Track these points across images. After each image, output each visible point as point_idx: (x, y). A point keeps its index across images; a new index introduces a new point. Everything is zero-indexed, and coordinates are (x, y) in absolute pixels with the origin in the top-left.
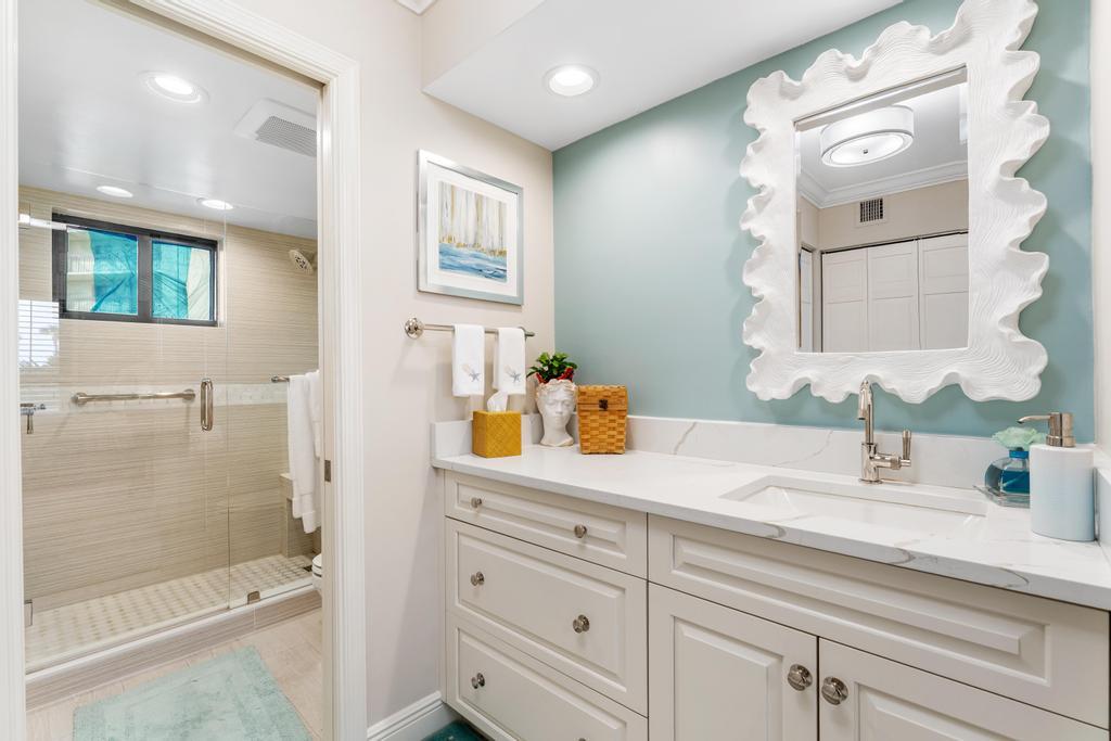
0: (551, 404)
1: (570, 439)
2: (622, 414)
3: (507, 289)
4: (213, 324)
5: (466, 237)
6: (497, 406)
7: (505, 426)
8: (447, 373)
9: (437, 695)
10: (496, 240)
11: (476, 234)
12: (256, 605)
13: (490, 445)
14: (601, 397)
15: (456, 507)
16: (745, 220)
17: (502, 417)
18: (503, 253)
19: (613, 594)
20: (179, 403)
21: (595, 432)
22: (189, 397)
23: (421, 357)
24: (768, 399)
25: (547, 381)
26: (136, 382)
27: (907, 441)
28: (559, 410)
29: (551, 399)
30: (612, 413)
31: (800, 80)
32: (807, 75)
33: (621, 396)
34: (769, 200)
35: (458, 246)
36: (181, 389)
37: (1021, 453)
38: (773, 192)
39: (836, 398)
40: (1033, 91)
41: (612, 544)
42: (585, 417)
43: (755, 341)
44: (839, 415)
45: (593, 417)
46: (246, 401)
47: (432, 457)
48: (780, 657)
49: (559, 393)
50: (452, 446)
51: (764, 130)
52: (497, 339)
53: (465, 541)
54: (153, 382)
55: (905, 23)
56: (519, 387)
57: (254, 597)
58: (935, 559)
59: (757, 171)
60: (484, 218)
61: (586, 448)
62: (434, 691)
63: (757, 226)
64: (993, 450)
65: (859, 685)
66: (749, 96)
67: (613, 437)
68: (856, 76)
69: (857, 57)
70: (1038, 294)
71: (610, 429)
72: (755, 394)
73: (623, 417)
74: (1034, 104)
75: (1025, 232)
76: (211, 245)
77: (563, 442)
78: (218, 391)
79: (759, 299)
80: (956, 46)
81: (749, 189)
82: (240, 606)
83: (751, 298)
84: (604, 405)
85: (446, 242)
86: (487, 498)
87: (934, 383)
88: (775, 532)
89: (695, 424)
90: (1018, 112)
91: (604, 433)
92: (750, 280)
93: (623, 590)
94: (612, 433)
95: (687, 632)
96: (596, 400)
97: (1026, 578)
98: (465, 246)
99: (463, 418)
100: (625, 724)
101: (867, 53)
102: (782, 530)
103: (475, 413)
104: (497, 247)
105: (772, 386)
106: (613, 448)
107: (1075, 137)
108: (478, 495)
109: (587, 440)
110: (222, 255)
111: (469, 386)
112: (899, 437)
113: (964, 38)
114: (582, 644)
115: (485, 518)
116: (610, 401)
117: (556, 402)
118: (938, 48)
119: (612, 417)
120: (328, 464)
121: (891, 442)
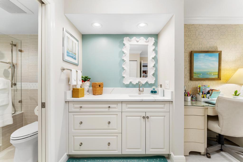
0: (86, 86)
1: (89, 93)
2: (102, 87)
3: (76, 62)
5: (71, 50)
7: (82, 91)
8: (69, 80)
9: (66, 154)
10: (75, 52)
14: (99, 85)
15: (73, 109)
16: (123, 57)
17: (81, 89)
18: (76, 54)
19: (115, 116)
24: (126, 84)
25: (85, 82)
27: (143, 89)
29: (86, 85)
31: (131, 39)
32: (132, 39)
33: (102, 84)
34: (126, 55)
35: (69, 51)
37: (154, 89)
39: (135, 84)
40: (154, 50)
41: (115, 108)
42: (96, 88)
44: (134, 86)
45: (98, 88)
47: (65, 99)
48: (141, 116)
49: (87, 83)
51: (126, 45)
52: (77, 73)
53: (75, 116)
55: (143, 37)
59: (124, 50)
60: (73, 46)
62: (65, 153)
63: (125, 58)
64: (151, 89)
68: (137, 42)
69: (138, 39)
70: (154, 72)
72: (124, 83)
73: (103, 88)
74: (154, 52)
75: (153, 65)
77: (88, 94)
79: (125, 69)
80: (147, 42)
81: (123, 53)
83: (123, 69)
84: (100, 86)
85: (68, 50)
86: (84, 106)
87: (146, 82)
88: (142, 100)
89: (114, 89)
90: (153, 52)
91: (99, 91)
92: (123, 66)
93: (117, 115)
94: (101, 91)
95: (128, 117)
96: (98, 85)
98: (70, 51)
99: (70, 90)
100: (117, 136)
101: (139, 39)
103: (73, 89)
105: (127, 82)
107: (156, 56)
112: (142, 88)
113: (148, 42)
116: (101, 85)
118: (146, 42)
119: (101, 88)
120: (43, 103)
121: (141, 89)
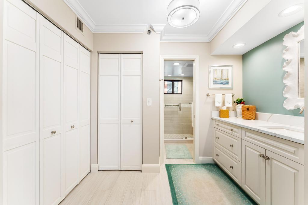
3: (229, 86)
4: (182, 94)
5: (219, 78)
6: (224, 108)
7: (225, 112)
11: (221, 77)
12: (186, 139)
13: (222, 115)
15: (215, 125)
16: (283, 68)
17: (225, 111)
18: (228, 79)
19: (237, 141)
20: (177, 107)
21: (245, 115)
22: (178, 106)
23: (209, 100)
24: (288, 109)
25: (237, 104)
26: (171, 103)
28: (240, 110)
29: (238, 108)
30: (250, 111)
32: (298, 32)
34: (291, 62)
35: (217, 80)
36: (177, 105)
38: (291, 60)
41: (236, 132)
42: (243, 112)
43: (286, 96)
45: (245, 112)
46: (186, 107)
47: (211, 117)
48: (260, 153)
49: (240, 106)
50: (215, 115)
51: (288, 46)
52: (225, 96)
53: (216, 131)
54: (174, 103)
56: (230, 105)
57: (186, 138)
58: (279, 135)
59: (287, 56)
60: (223, 73)
61: (244, 118)
63: (287, 69)
65: (272, 158)
66: (284, 39)
67: (250, 116)
71: (249, 114)
72: (285, 108)
76: (181, 81)
77: (241, 117)
78: (182, 105)
79: (287, 86)
81: (284, 60)
82: (184, 139)
83: (285, 85)
85: (214, 79)
86: (220, 124)
89: (272, 115)
91: (248, 115)
95: (247, 148)
96: (246, 108)
97: (292, 138)
98: (219, 79)
99: (218, 110)
100: (238, 163)
102: (259, 130)
103: (220, 110)
104: (226, 78)
105: (290, 106)
106: (250, 119)
108: (218, 123)
109: (244, 116)
110: (183, 82)
111: (218, 104)
114: (232, 150)
115: (219, 128)
117: (239, 109)
119: (250, 112)
120: (194, 115)
